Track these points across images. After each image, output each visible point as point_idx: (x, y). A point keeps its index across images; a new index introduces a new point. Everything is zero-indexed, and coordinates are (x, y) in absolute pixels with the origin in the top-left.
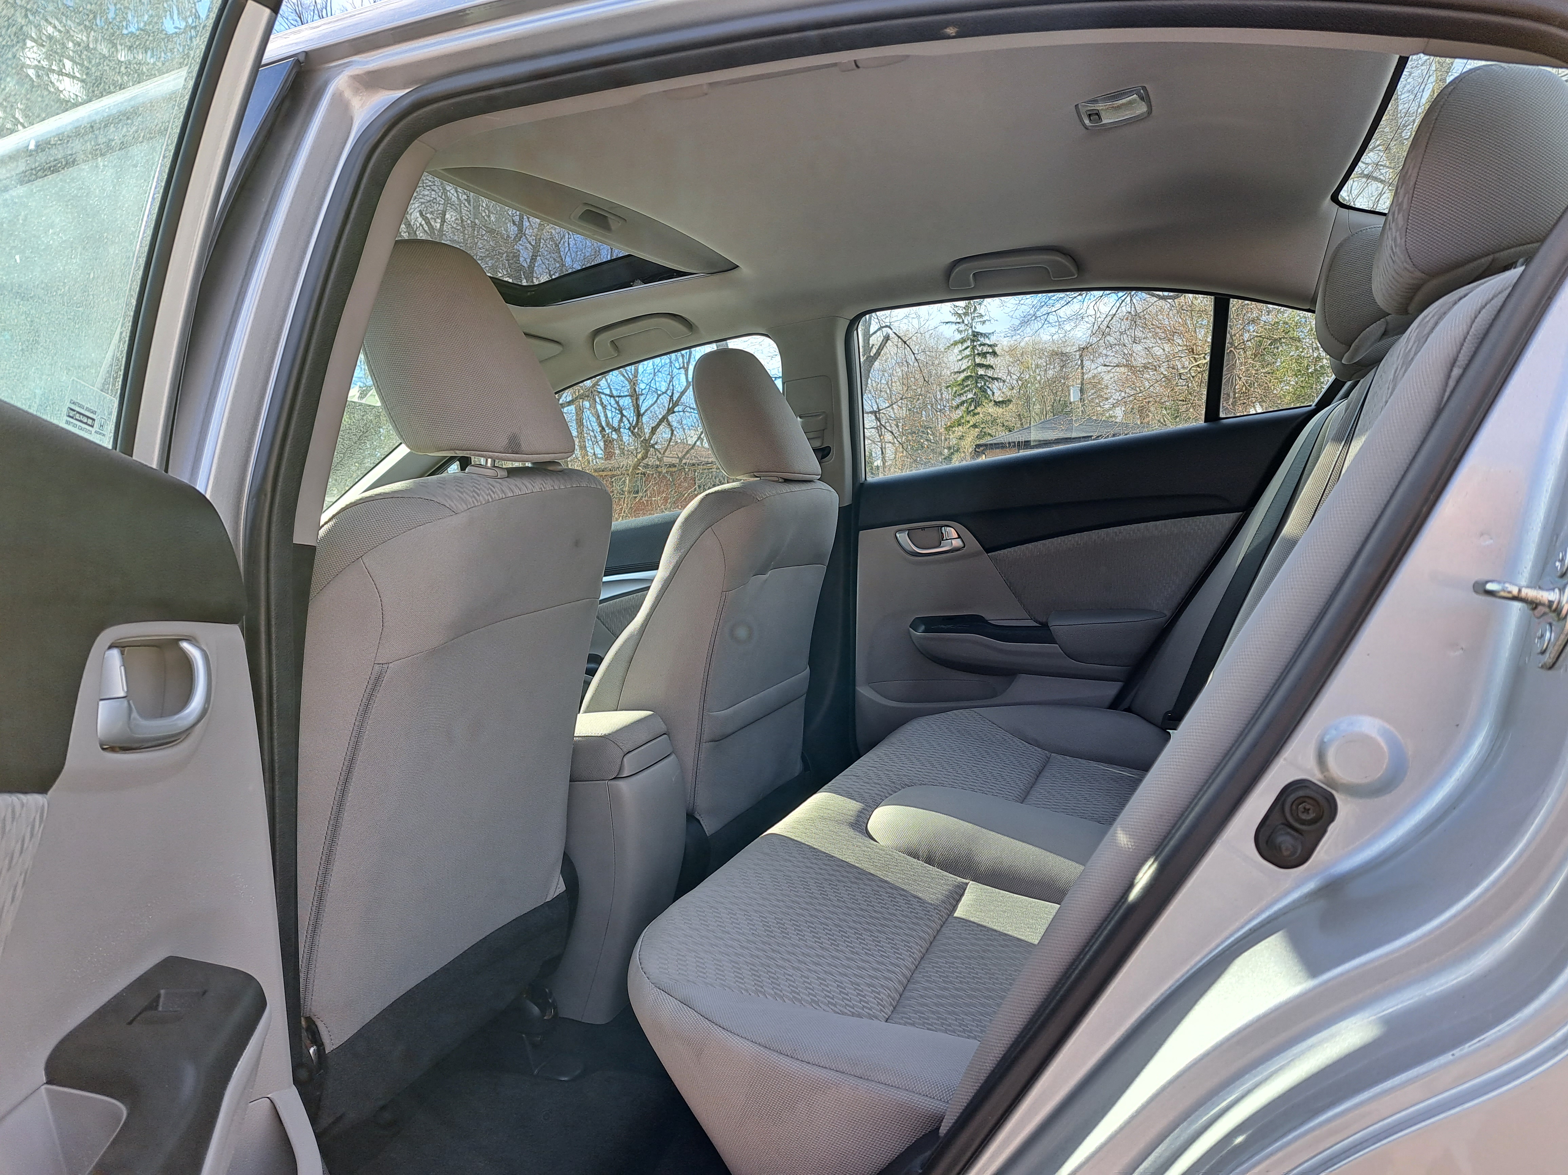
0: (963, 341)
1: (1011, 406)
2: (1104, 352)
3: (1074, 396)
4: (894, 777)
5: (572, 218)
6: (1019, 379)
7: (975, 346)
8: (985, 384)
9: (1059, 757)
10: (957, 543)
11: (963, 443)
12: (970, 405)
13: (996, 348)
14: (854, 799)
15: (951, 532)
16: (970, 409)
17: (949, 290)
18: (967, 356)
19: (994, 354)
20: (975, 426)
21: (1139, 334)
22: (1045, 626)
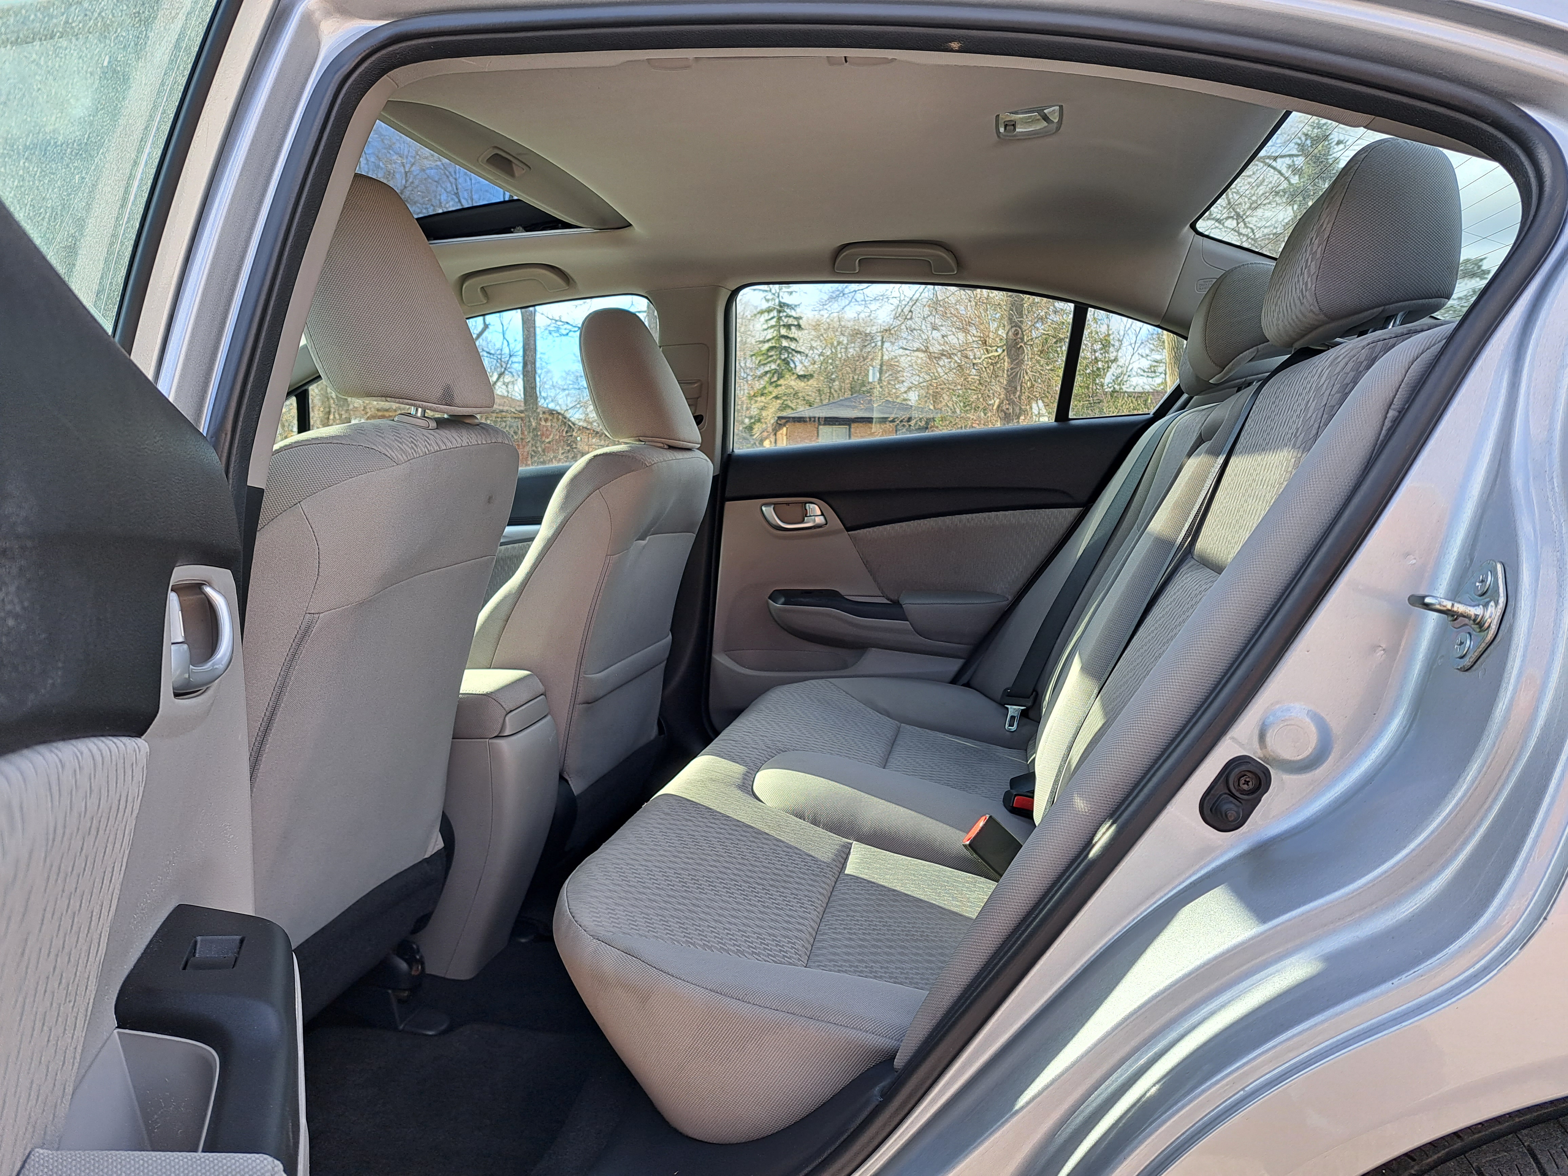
0: (769, 311)
1: (811, 382)
2: (905, 336)
3: (873, 376)
4: (769, 743)
5: (480, 160)
6: (821, 354)
7: (781, 317)
8: (788, 356)
9: (908, 727)
10: (820, 520)
11: (764, 413)
12: (773, 376)
13: (801, 322)
14: (737, 763)
15: (814, 509)
16: (772, 380)
17: (833, 272)
18: (772, 327)
19: (799, 327)
20: (777, 398)
21: (938, 322)
22: (896, 604)
